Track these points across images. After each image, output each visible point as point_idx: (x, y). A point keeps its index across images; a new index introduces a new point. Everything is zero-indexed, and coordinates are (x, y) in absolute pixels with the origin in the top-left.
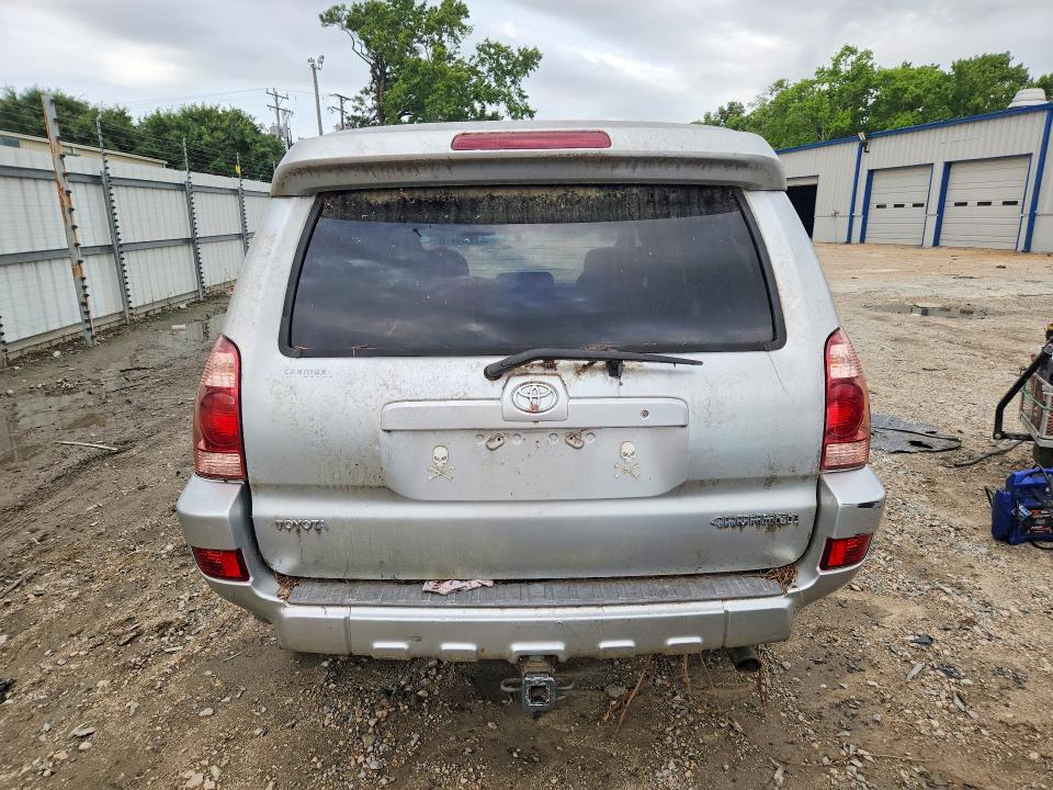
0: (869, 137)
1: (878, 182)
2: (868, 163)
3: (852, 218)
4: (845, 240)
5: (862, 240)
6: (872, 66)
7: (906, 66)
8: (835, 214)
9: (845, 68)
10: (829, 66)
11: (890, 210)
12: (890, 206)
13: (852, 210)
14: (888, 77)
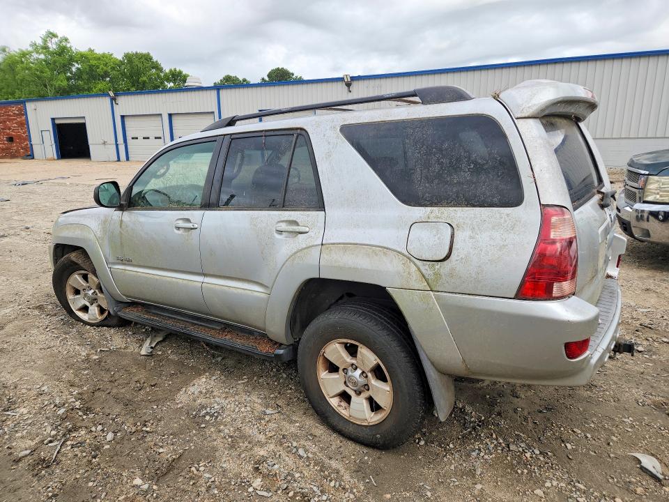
0: (116, 95)
1: (128, 122)
2: (119, 111)
3: (117, 145)
4: (116, 159)
5: (128, 159)
6: (70, 47)
7: (91, 51)
8: (104, 143)
9: (52, 46)
10: (39, 42)
11: (140, 140)
12: (140, 138)
13: (116, 141)
14: (83, 58)
